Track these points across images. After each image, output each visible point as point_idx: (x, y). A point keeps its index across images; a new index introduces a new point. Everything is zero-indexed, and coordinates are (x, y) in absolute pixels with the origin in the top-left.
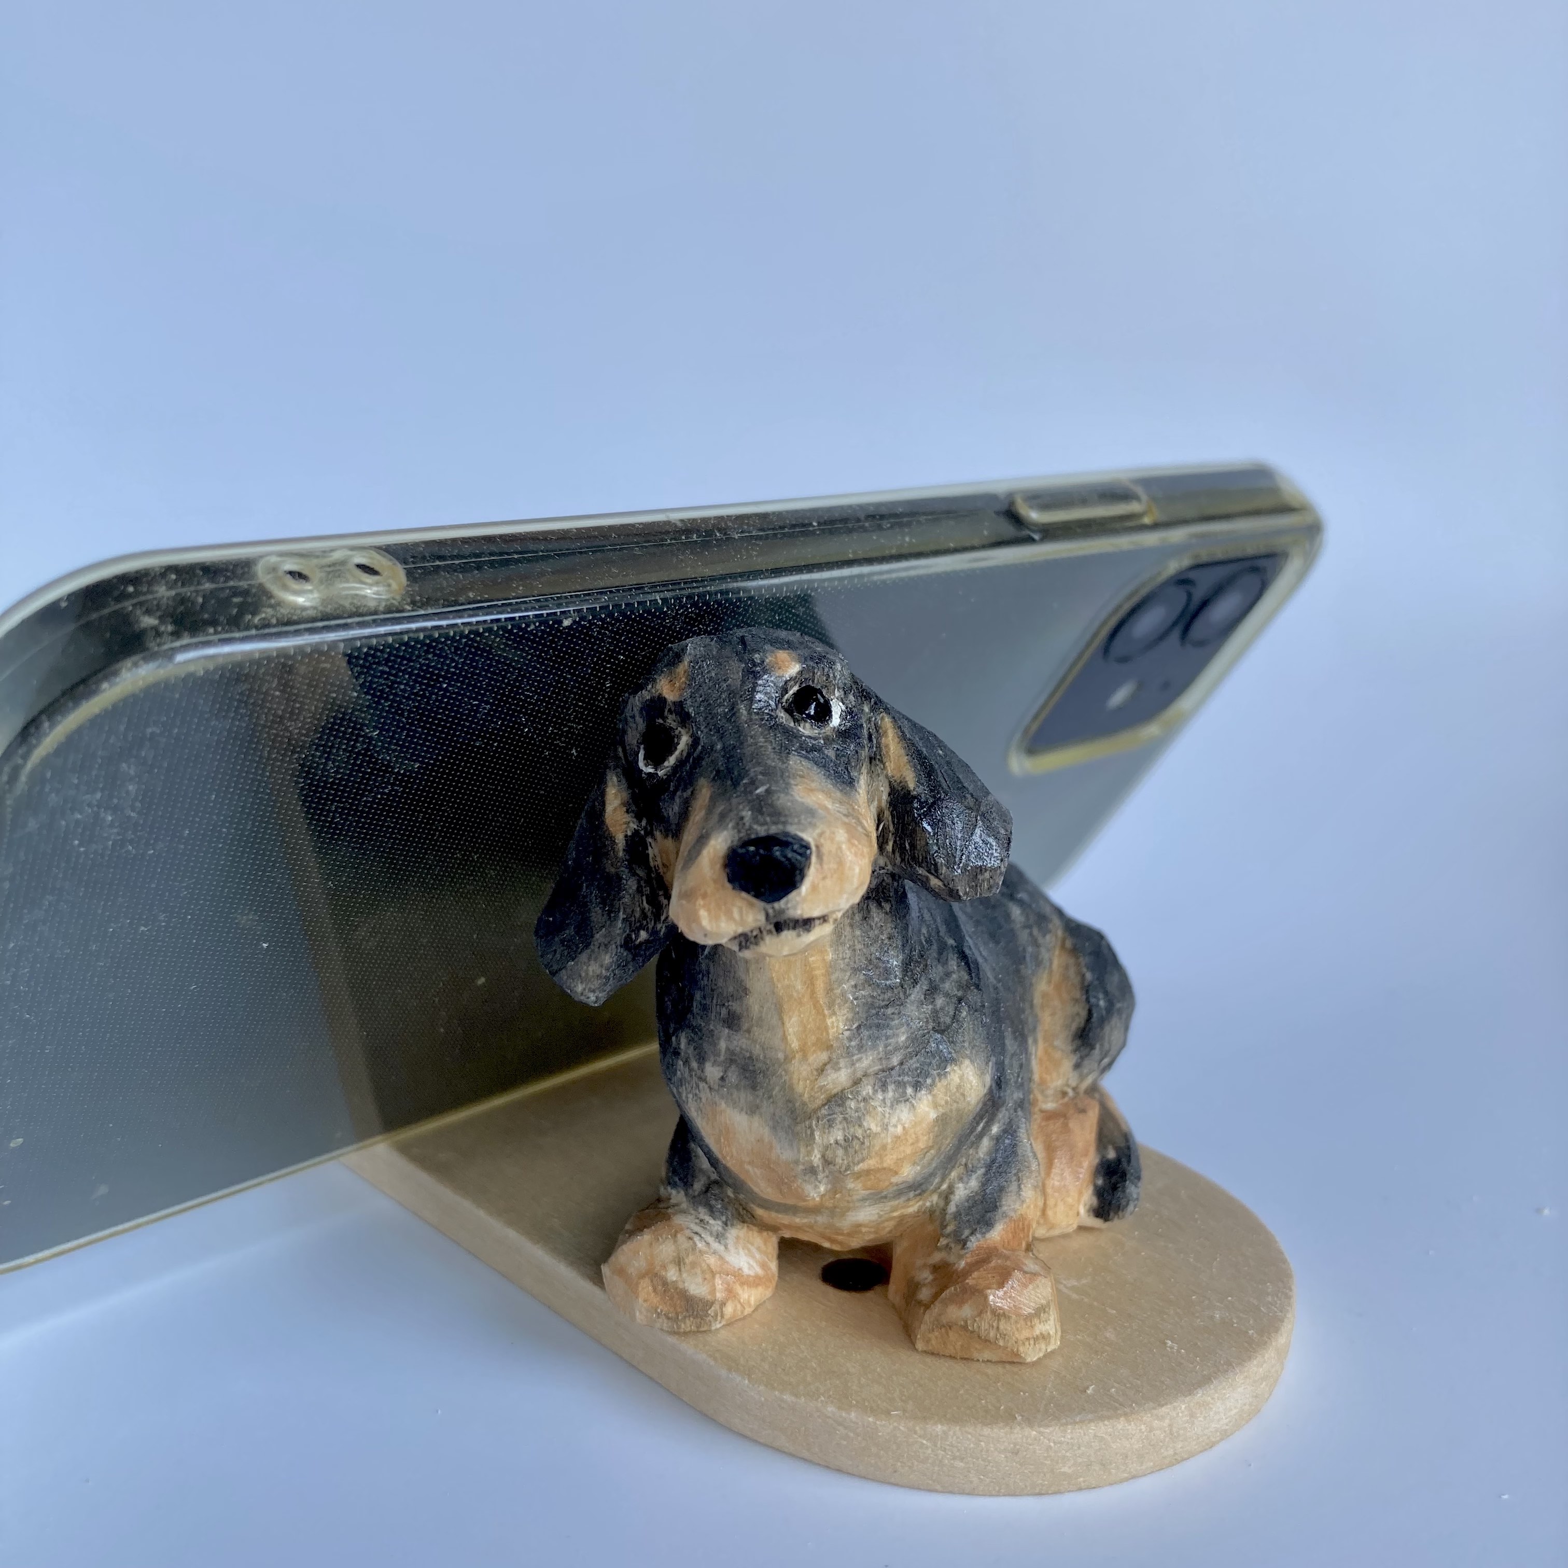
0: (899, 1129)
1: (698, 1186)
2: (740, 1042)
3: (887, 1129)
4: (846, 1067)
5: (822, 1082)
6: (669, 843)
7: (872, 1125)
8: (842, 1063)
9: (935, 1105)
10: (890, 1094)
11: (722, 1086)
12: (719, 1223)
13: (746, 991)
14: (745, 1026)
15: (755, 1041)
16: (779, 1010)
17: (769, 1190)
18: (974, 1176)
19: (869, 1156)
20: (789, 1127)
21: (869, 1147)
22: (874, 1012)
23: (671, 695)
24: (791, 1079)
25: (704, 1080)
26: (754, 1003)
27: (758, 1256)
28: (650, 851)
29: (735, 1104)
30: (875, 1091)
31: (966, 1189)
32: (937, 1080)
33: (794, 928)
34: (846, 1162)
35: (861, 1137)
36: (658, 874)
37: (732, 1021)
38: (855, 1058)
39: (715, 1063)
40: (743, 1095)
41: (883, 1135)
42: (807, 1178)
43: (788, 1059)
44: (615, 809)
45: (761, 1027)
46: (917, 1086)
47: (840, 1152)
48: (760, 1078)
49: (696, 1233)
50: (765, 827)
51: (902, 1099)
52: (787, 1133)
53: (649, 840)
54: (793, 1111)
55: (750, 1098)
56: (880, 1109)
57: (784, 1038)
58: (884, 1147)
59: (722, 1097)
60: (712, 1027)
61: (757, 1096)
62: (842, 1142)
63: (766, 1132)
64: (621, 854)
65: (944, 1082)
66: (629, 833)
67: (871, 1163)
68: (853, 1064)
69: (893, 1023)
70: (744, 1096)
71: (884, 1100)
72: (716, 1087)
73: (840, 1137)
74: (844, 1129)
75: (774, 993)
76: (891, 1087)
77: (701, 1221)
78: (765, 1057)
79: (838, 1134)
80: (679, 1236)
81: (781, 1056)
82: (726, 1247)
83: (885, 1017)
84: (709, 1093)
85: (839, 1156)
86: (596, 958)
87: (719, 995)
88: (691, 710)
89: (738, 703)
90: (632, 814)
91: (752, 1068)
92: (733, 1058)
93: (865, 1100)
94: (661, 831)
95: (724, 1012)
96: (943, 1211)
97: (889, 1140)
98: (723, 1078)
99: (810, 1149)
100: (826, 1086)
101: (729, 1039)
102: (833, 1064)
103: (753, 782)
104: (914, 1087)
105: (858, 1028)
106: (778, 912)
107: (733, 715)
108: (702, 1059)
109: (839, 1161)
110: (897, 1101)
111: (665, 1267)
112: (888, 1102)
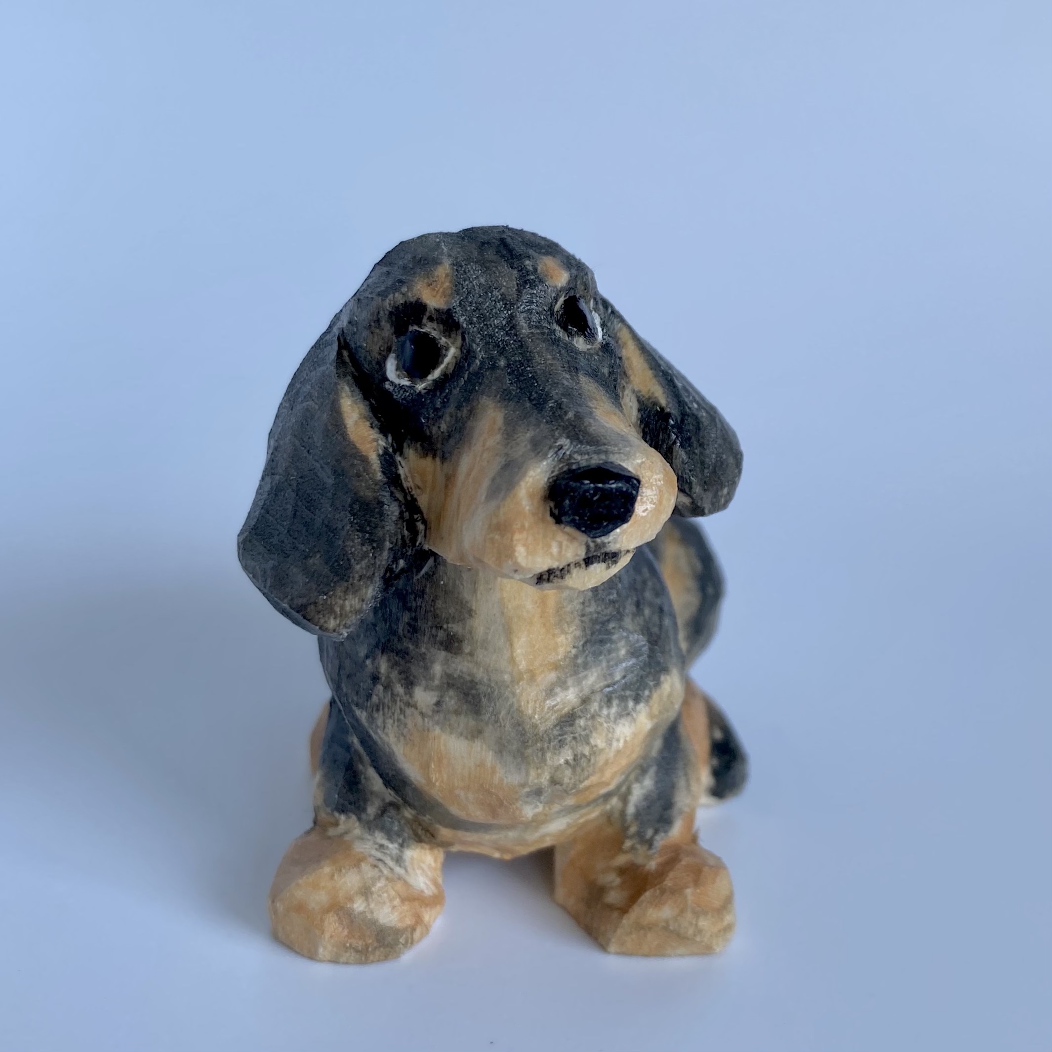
0: (621, 744)
2: (461, 666)
3: (610, 745)
4: (574, 686)
5: (550, 703)
6: (427, 463)
7: (598, 740)
8: (570, 682)
9: (651, 716)
10: (614, 710)
11: (438, 712)
12: (396, 845)
13: (471, 613)
14: (467, 649)
15: (478, 664)
16: (508, 632)
17: (478, 813)
18: (648, 776)
19: (594, 773)
20: (518, 751)
21: (594, 764)
22: (598, 627)
23: (434, 301)
24: (519, 701)
25: (415, 706)
26: (479, 626)
27: (429, 873)
28: (401, 471)
29: (452, 729)
30: (601, 708)
31: (642, 789)
32: (653, 689)
33: (604, 561)
34: (573, 781)
35: (587, 754)
36: (412, 496)
37: (452, 644)
38: (581, 675)
39: (427, 688)
40: (463, 720)
41: (607, 750)
42: (529, 799)
43: (516, 680)
44: (356, 424)
45: (486, 649)
46: (637, 700)
47: (568, 772)
48: (484, 701)
49: (380, 860)
50: (587, 457)
51: (625, 713)
52: (514, 757)
53: (398, 458)
54: (523, 734)
55: (472, 723)
56: (605, 725)
57: (512, 660)
58: (607, 763)
59: (437, 723)
60: (423, 650)
61: (482, 720)
62: (571, 762)
63: (489, 757)
64: (380, 476)
65: (658, 692)
66: (381, 452)
67: (594, 779)
68: (579, 682)
69: (614, 637)
70: (466, 721)
71: (608, 716)
72: (430, 713)
73: (570, 758)
74: (572, 748)
75: (503, 613)
76: (615, 702)
77: (381, 846)
78: (490, 680)
79: (567, 755)
80: (363, 865)
81: (506, 677)
82: (406, 871)
83: (609, 633)
84: (419, 719)
85: (567, 776)
86: (355, 592)
87: (435, 616)
88: (462, 319)
89: (516, 315)
90: (376, 430)
91: (474, 692)
92: (451, 682)
93: (593, 717)
94: (416, 450)
95: (441, 634)
96: (623, 813)
97: (611, 755)
98: (438, 704)
99: (539, 771)
100: (555, 706)
101: (446, 662)
102: (562, 683)
103: (559, 406)
104: (634, 700)
105: (583, 646)
106: (598, 547)
107: (513, 327)
108: (409, 683)
109: (566, 780)
110: (620, 716)
111: (351, 899)
112: (612, 717)
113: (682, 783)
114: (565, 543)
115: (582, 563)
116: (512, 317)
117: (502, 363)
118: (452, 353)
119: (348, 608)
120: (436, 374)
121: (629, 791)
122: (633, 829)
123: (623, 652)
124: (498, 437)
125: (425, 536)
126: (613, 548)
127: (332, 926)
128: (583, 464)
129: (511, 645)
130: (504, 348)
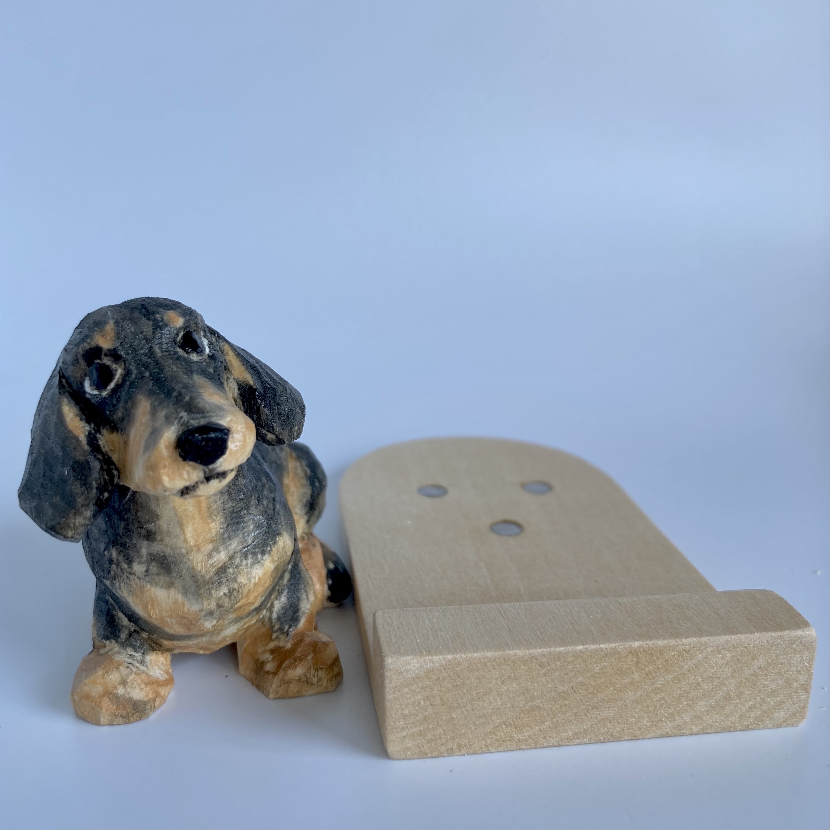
0: (257, 579)
1: (123, 636)
2: (157, 548)
3: (250, 581)
4: (224, 550)
5: (211, 562)
6: (114, 436)
7: (242, 579)
8: (221, 549)
9: (273, 561)
10: (250, 561)
11: (147, 575)
12: (140, 654)
13: (158, 517)
14: (159, 538)
15: (166, 545)
16: (181, 525)
17: (180, 630)
18: (283, 596)
19: (242, 598)
20: (195, 591)
21: (242, 593)
22: (234, 515)
23: (106, 345)
24: (192, 563)
25: (135, 574)
26: (163, 524)
27: (163, 667)
28: (100, 443)
29: (157, 585)
30: (241, 561)
31: (280, 603)
32: (272, 546)
33: (217, 478)
34: (230, 604)
35: (237, 588)
36: (108, 456)
37: (150, 536)
38: (227, 544)
39: (140, 563)
40: (162, 578)
41: (248, 585)
42: (207, 618)
43: (189, 552)
44: (72, 420)
45: (170, 536)
46: (263, 553)
47: (226, 600)
48: (172, 566)
49: (130, 663)
50: (197, 421)
51: (256, 562)
52: (194, 595)
53: (98, 436)
54: (197, 581)
55: (167, 579)
56: (245, 570)
57: (185, 540)
58: (249, 591)
59: (148, 582)
60: (135, 542)
61: (172, 577)
62: (228, 594)
63: (180, 597)
64: (87, 447)
65: (276, 547)
66: (87, 433)
67: (243, 602)
68: (227, 548)
69: (245, 520)
70: (164, 579)
71: (247, 564)
72: (143, 577)
73: (226, 591)
74: (227, 586)
75: (176, 515)
76: (250, 557)
77: (131, 655)
78: (174, 554)
79: (224, 590)
80: (120, 667)
81: (184, 551)
82: (147, 667)
83: (241, 517)
84: (137, 581)
85: (226, 602)
86: (80, 514)
87: (139, 521)
88: (122, 353)
89: (153, 347)
90: (84, 421)
91: (166, 561)
92: (153, 558)
93: (237, 567)
94: (107, 430)
95: (143, 531)
96: (270, 618)
97: (252, 586)
98: (147, 571)
99: (209, 601)
100: (214, 563)
101: (148, 547)
102: (216, 550)
103: (180, 394)
104: (261, 553)
105: (227, 526)
106: (211, 471)
107: (152, 354)
108: (130, 562)
109: (226, 604)
110: (254, 564)
111: (115, 688)
112: (249, 565)
113: (304, 596)
114: (191, 471)
115: (205, 481)
116: (151, 347)
117: (147, 374)
118: (119, 372)
119: (77, 524)
120: (112, 385)
121: (272, 605)
122: (277, 627)
123: (252, 527)
124: (148, 417)
125: (119, 478)
126: (221, 470)
127: (106, 703)
128: (196, 425)
129: (184, 532)
130: (148, 366)
